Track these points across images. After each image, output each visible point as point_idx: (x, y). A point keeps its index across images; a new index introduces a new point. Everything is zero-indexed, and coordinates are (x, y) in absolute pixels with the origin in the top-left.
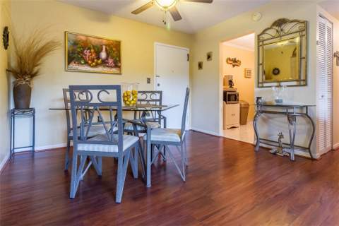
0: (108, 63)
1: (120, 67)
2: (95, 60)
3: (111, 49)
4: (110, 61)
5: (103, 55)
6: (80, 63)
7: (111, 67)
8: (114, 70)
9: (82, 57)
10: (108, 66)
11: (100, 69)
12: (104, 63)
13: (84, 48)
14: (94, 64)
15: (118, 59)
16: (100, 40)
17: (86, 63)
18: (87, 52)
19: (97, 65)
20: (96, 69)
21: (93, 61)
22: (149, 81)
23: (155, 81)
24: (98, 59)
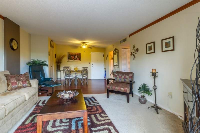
1: (80, 60)
3: (78, 55)
4: (78, 58)
5: (76, 57)
6: (70, 60)
7: (78, 60)
12: (76, 59)
15: (80, 58)
16: (75, 53)
17: (72, 59)
18: (72, 57)
19: (75, 60)
21: (73, 59)
22: (89, 63)
23: (91, 63)
24: (75, 58)
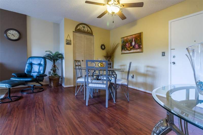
0: (135, 47)
2: (130, 47)
3: (137, 39)
4: (137, 46)
5: (133, 43)
6: (125, 50)
7: (137, 49)
8: (138, 50)
9: (126, 47)
10: (135, 49)
11: (132, 51)
13: (126, 43)
14: (130, 49)
15: (140, 44)
16: (132, 36)
17: (127, 49)
20: (130, 52)
21: (129, 48)
22: (163, 54)
23: (169, 54)
24: (131, 46)
